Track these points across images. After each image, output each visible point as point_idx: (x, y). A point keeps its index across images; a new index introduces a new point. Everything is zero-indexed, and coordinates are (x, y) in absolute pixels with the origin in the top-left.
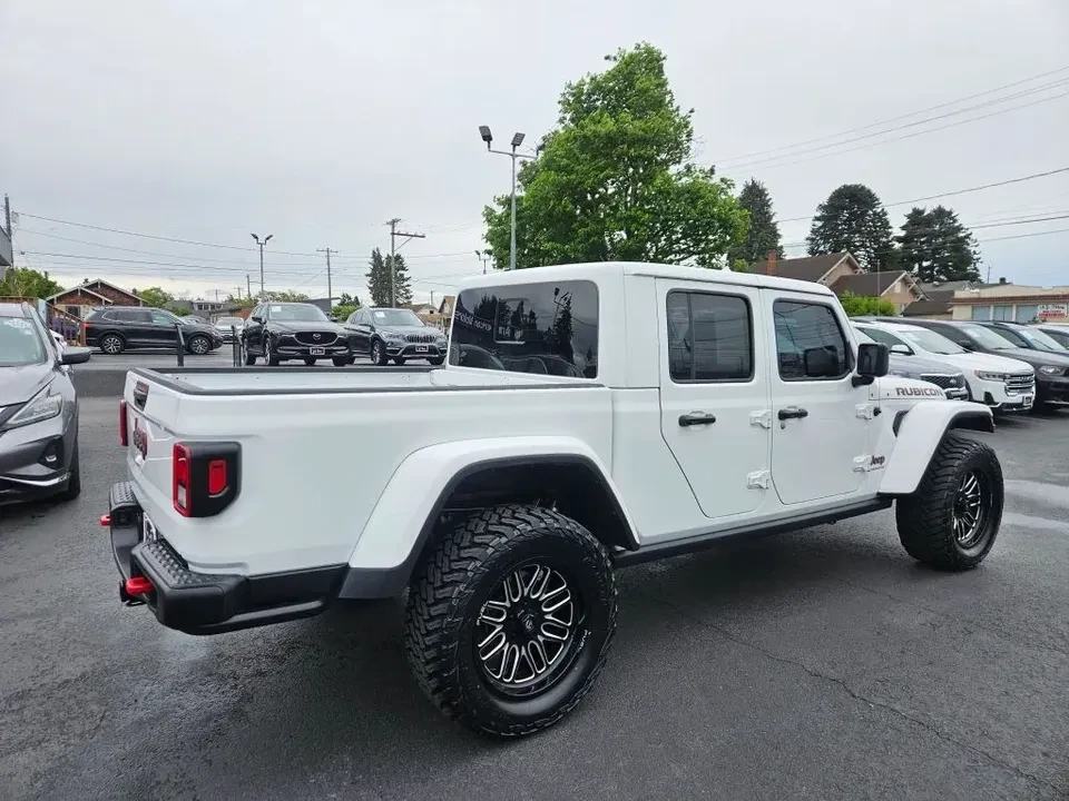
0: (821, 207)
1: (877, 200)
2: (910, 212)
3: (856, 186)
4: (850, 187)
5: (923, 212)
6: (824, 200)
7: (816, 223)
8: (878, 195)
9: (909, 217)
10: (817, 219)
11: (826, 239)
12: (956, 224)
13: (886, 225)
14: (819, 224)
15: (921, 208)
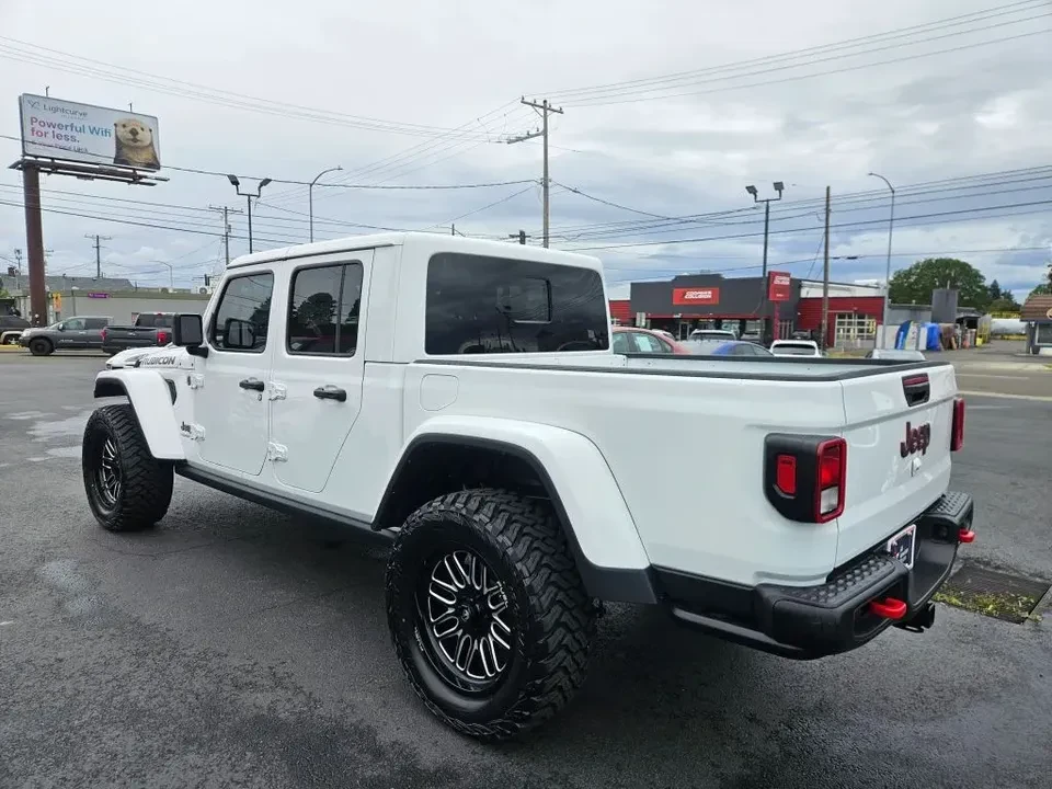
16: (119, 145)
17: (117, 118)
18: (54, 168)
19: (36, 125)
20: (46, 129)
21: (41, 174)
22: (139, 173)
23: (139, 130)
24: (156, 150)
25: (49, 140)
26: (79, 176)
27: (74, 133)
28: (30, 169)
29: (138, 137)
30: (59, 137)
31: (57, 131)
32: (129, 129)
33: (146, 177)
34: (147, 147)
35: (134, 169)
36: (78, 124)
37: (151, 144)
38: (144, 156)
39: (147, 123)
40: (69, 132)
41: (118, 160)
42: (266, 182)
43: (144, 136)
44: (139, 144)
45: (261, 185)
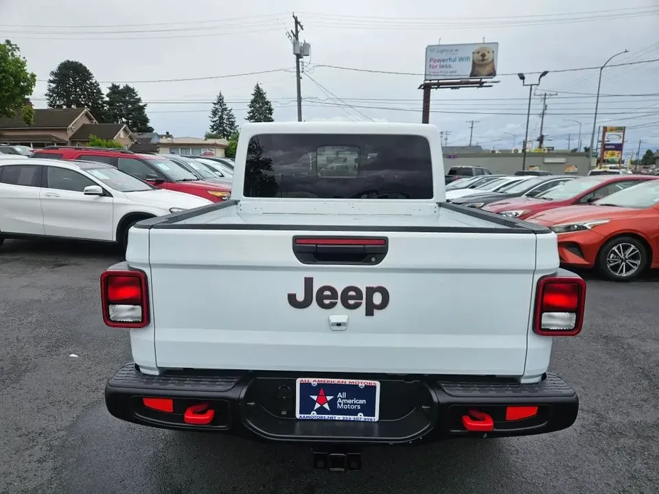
0: (53, 73)
1: (91, 74)
2: (111, 86)
3: (76, 63)
4: (72, 62)
5: (118, 87)
6: (55, 68)
7: (51, 84)
8: (91, 71)
9: (110, 89)
10: (50, 81)
11: (60, 96)
12: (136, 97)
13: (99, 92)
14: (54, 85)
15: (117, 84)
16: (474, 64)
17: (476, 48)
18: (438, 85)
19: (432, 62)
20: (437, 63)
21: (432, 90)
22: (483, 80)
23: (486, 53)
24: (495, 64)
25: (438, 69)
26: (452, 88)
27: (451, 63)
28: (427, 88)
29: (486, 58)
30: (443, 67)
31: (442, 63)
32: (480, 54)
33: (486, 82)
34: (490, 63)
35: (481, 79)
36: (453, 58)
37: (493, 61)
38: (488, 69)
39: (492, 48)
40: (448, 63)
41: (473, 75)
42: (545, 73)
43: (489, 57)
44: (485, 62)
45: (541, 76)
